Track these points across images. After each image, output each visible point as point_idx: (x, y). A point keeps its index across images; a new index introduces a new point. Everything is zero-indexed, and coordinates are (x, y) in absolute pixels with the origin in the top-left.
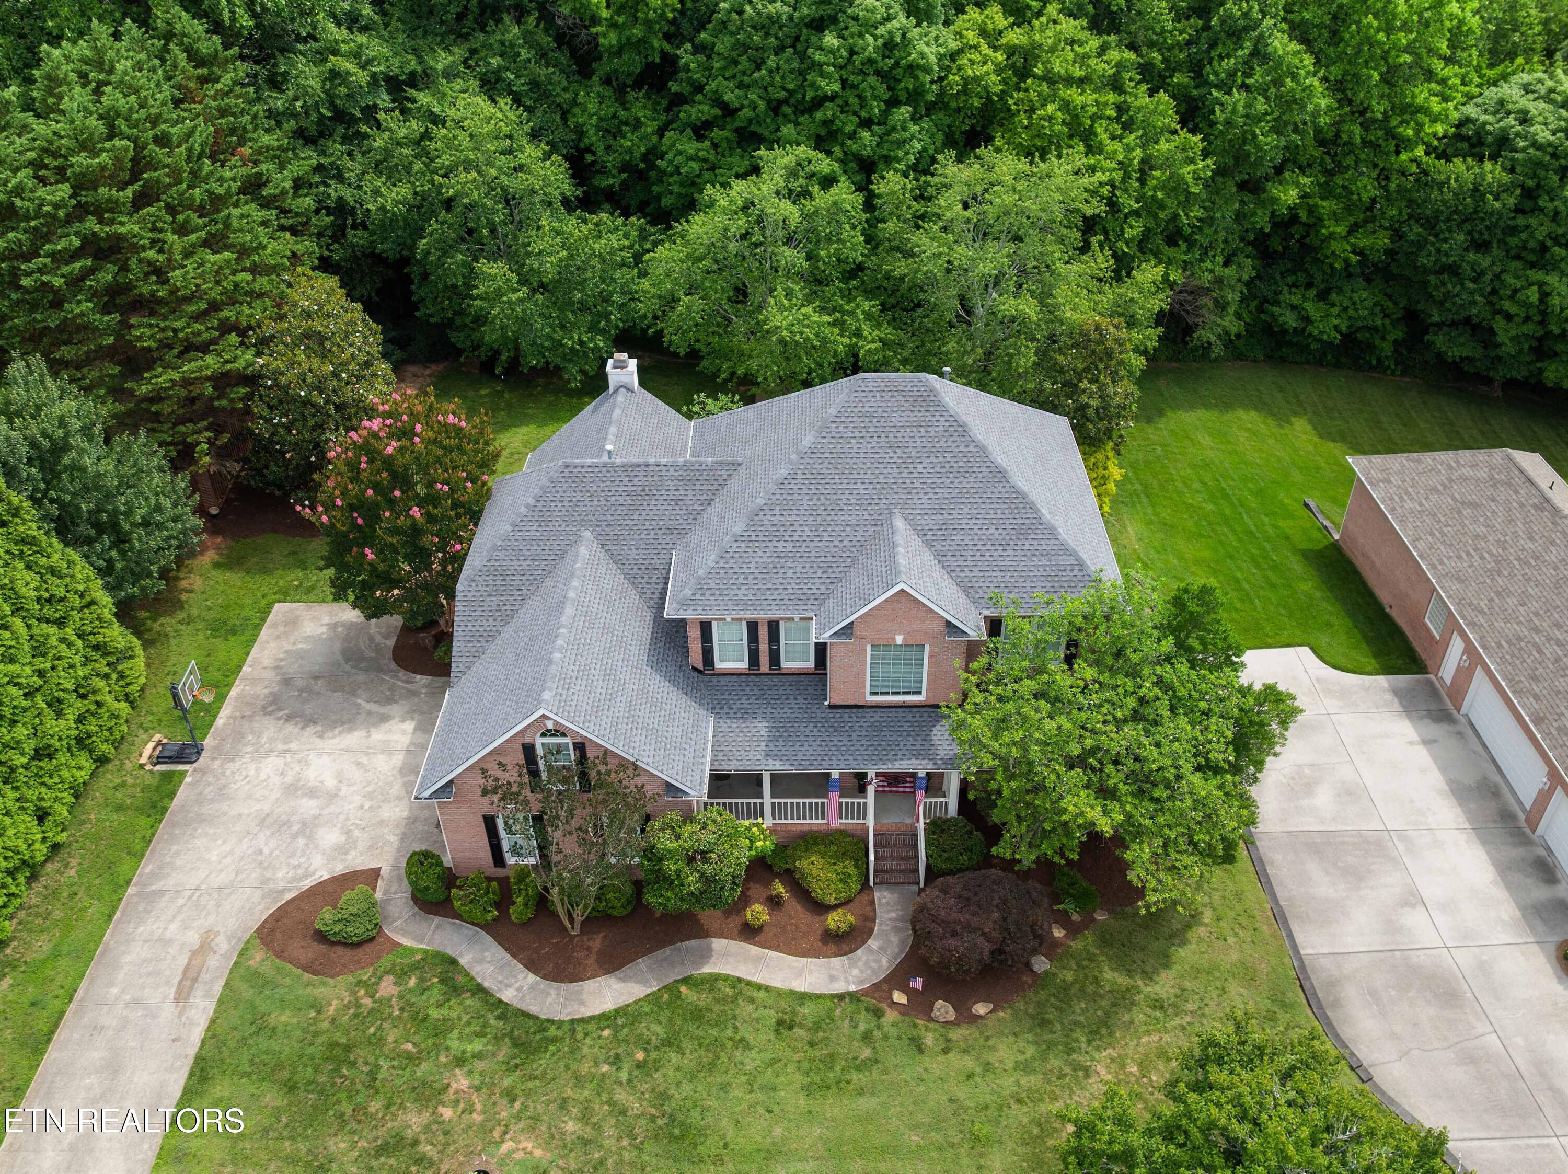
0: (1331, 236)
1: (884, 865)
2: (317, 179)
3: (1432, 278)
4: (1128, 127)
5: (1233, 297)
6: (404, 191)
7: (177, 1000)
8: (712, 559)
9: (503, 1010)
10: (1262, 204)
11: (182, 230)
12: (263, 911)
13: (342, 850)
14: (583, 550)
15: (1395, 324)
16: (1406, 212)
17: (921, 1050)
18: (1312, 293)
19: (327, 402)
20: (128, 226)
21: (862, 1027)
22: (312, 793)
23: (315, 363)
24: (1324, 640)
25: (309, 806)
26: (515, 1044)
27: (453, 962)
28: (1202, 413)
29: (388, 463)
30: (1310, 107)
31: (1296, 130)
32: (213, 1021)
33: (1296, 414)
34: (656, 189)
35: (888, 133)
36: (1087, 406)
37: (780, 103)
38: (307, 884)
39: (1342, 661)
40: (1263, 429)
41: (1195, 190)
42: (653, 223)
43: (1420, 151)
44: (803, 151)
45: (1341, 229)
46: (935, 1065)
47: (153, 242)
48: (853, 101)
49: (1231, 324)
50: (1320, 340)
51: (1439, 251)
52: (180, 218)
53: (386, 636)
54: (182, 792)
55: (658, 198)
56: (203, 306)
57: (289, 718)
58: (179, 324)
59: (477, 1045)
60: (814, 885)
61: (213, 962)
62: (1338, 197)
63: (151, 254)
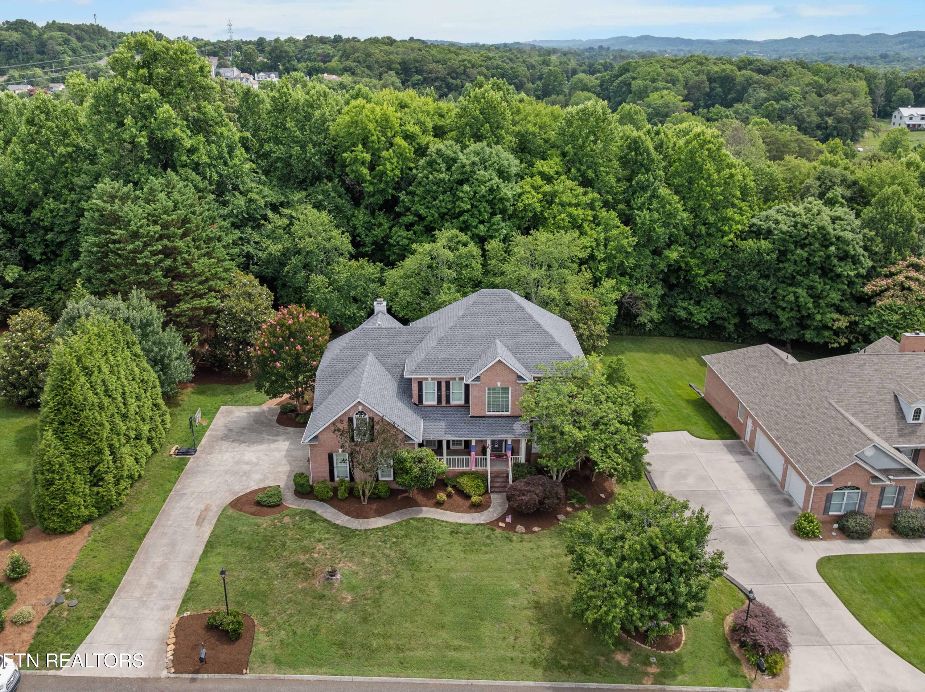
0: (697, 275)
1: (494, 485)
2: (240, 242)
3: (746, 292)
4: (598, 224)
5: (655, 302)
6: (279, 246)
7: (197, 525)
8: (423, 356)
9: (337, 526)
10: (662, 260)
11: (198, 248)
12: (231, 499)
13: (263, 480)
14: (369, 358)
15: (734, 316)
16: (730, 264)
17: (511, 541)
18: (692, 302)
19: (252, 320)
20: (179, 244)
21: (486, 534)
22: (247, 463)
23: (248, 304)
24: (693, 428)
25: (247, 468)
26: (342, 535)
27: (314, 513)
28: (643, 354)
29: (289, 328)
30: (679, 217)
31: (674, 227)
32: (213, 531)
33: (689, 356)
34: (387, 253)
35: (491, 226)
36: (583, 334)
37: (445, 214)
38: (248, 491)
39: (702, 435)
40: (673, 361)
41: (629, 250)
42: (387, 266)
43: (732, 236)
44: (455, 232)
45: (702, 272)
46: (516, 545)
47: (187, 251)
48: (476, 212)
49: (655, 315)
50: (698, 324)
51: (747, 280)
52: (197, 243)
53: (273, 416)
54: (189, 464)
55: (388, 257)
56: (204, 278)
57: (233, 441)
58: (194, 285)
59: (326, 536)
60: (465, 487)
61: (211, 514)
62: (698, 258)
63: (186, 256)
